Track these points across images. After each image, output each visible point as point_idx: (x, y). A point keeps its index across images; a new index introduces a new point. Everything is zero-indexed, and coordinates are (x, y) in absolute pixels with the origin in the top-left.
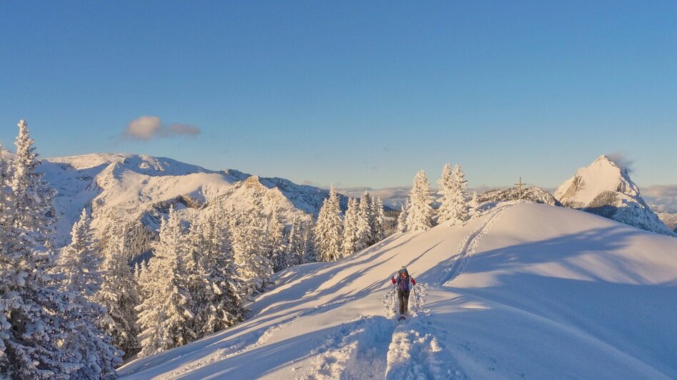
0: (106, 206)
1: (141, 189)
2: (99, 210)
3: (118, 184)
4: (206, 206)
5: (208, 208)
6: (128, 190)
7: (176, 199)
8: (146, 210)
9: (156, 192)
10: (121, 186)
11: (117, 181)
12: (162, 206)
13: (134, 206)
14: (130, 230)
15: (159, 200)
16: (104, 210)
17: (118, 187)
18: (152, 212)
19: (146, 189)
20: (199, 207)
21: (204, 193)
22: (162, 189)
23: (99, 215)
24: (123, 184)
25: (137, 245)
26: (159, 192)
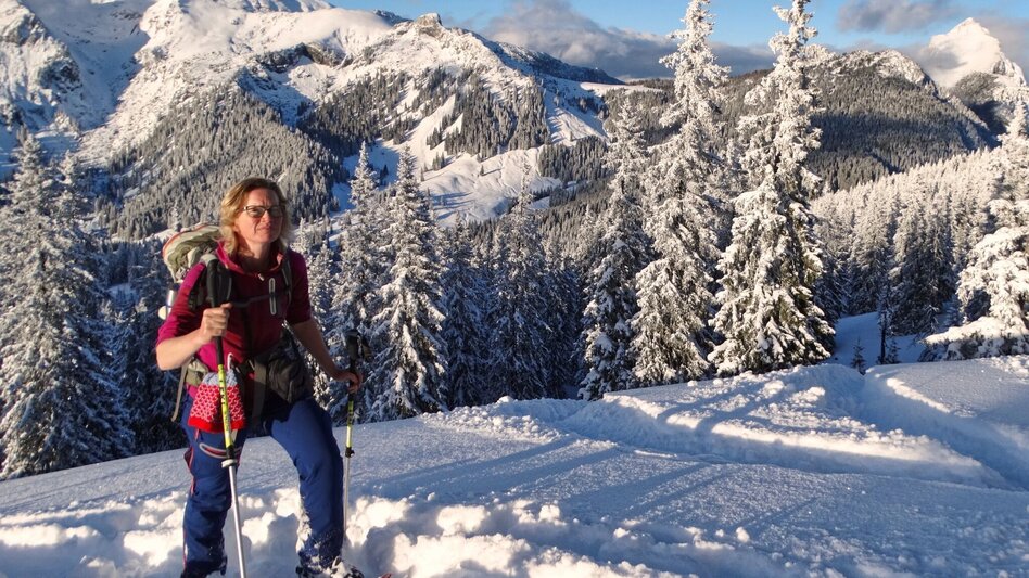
0: (171, 60)
1: (233, 33)
2: (160, 67)
3: (190, 23)
4: (348, 63)
5: (352, 66)
6: (210, 33)
7: (297, 49)
8: (245, 68)
9: (259, 37)
10: (196, 27)
11: (187, 18)
12: (272, 60)
13: (222, 60)
14: (220, 99)
15: (266, 50)
16: (169, 66)
17: (191, 27)
18: (255, 70)
19: (241, 33)
20: (337, 63)
21: (343, 41)
22: (269, 34)
23: (159, 75)
24: (198, 23)
25: (235, 123)
26: (264, 38)
